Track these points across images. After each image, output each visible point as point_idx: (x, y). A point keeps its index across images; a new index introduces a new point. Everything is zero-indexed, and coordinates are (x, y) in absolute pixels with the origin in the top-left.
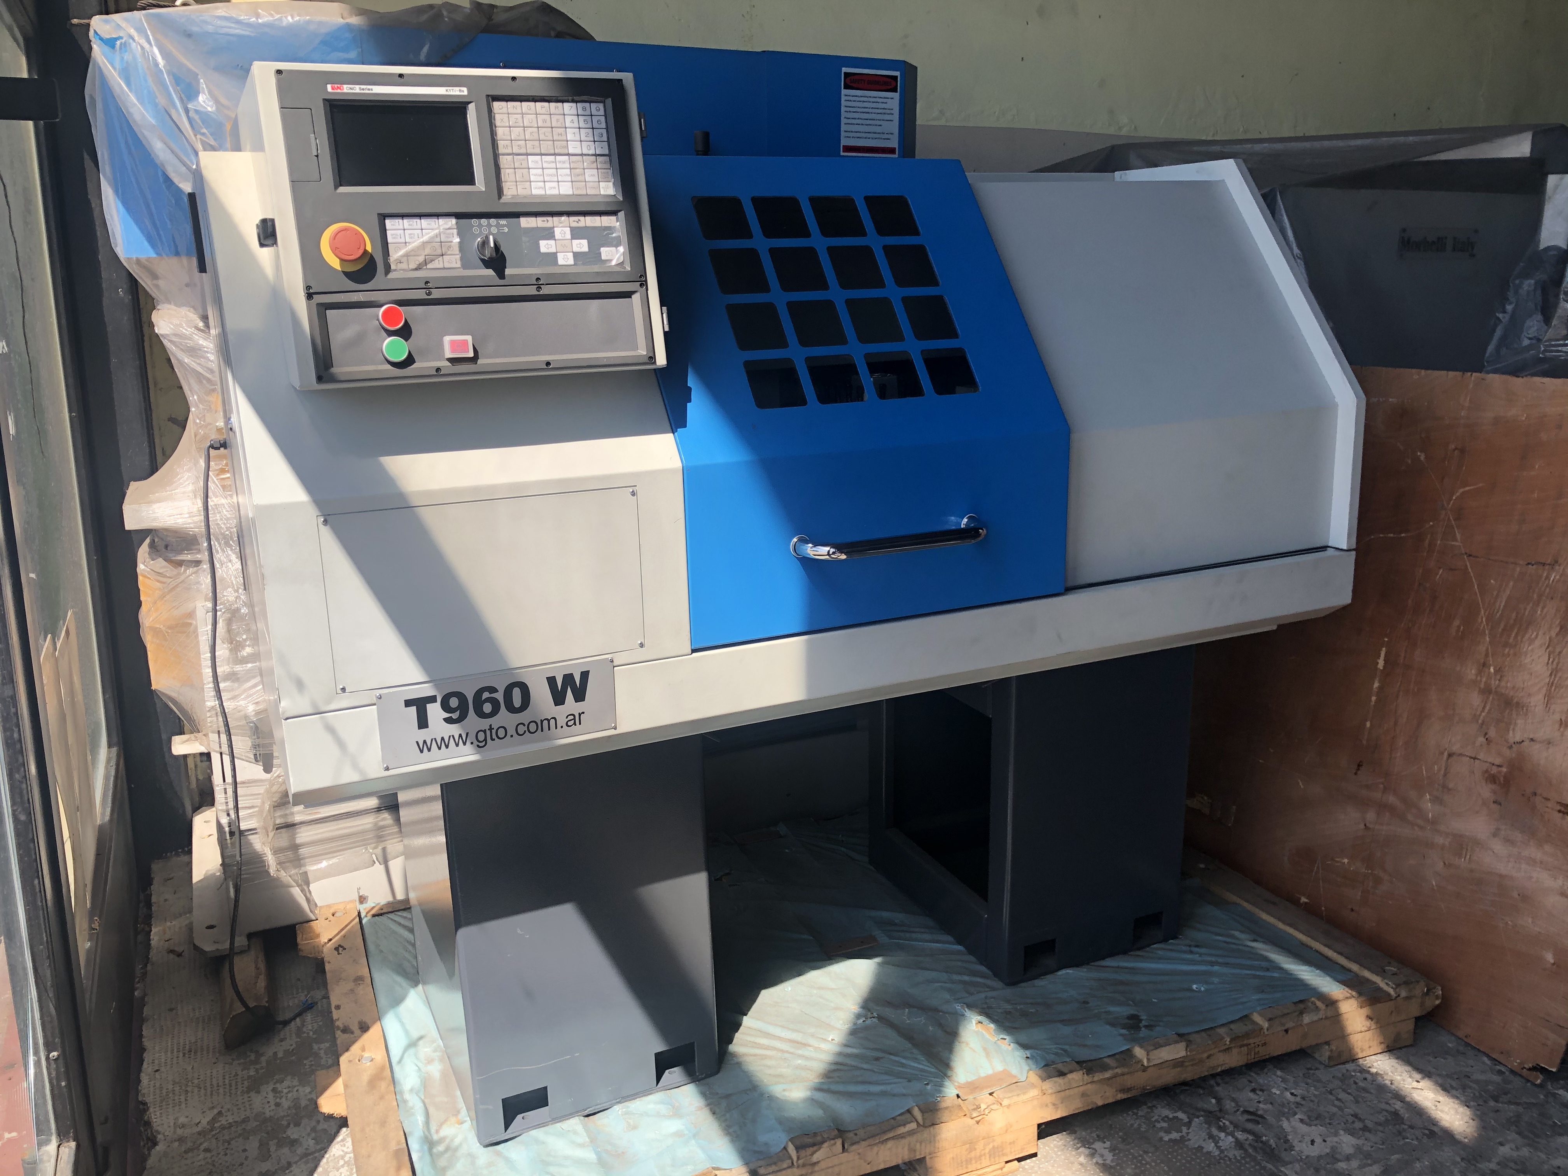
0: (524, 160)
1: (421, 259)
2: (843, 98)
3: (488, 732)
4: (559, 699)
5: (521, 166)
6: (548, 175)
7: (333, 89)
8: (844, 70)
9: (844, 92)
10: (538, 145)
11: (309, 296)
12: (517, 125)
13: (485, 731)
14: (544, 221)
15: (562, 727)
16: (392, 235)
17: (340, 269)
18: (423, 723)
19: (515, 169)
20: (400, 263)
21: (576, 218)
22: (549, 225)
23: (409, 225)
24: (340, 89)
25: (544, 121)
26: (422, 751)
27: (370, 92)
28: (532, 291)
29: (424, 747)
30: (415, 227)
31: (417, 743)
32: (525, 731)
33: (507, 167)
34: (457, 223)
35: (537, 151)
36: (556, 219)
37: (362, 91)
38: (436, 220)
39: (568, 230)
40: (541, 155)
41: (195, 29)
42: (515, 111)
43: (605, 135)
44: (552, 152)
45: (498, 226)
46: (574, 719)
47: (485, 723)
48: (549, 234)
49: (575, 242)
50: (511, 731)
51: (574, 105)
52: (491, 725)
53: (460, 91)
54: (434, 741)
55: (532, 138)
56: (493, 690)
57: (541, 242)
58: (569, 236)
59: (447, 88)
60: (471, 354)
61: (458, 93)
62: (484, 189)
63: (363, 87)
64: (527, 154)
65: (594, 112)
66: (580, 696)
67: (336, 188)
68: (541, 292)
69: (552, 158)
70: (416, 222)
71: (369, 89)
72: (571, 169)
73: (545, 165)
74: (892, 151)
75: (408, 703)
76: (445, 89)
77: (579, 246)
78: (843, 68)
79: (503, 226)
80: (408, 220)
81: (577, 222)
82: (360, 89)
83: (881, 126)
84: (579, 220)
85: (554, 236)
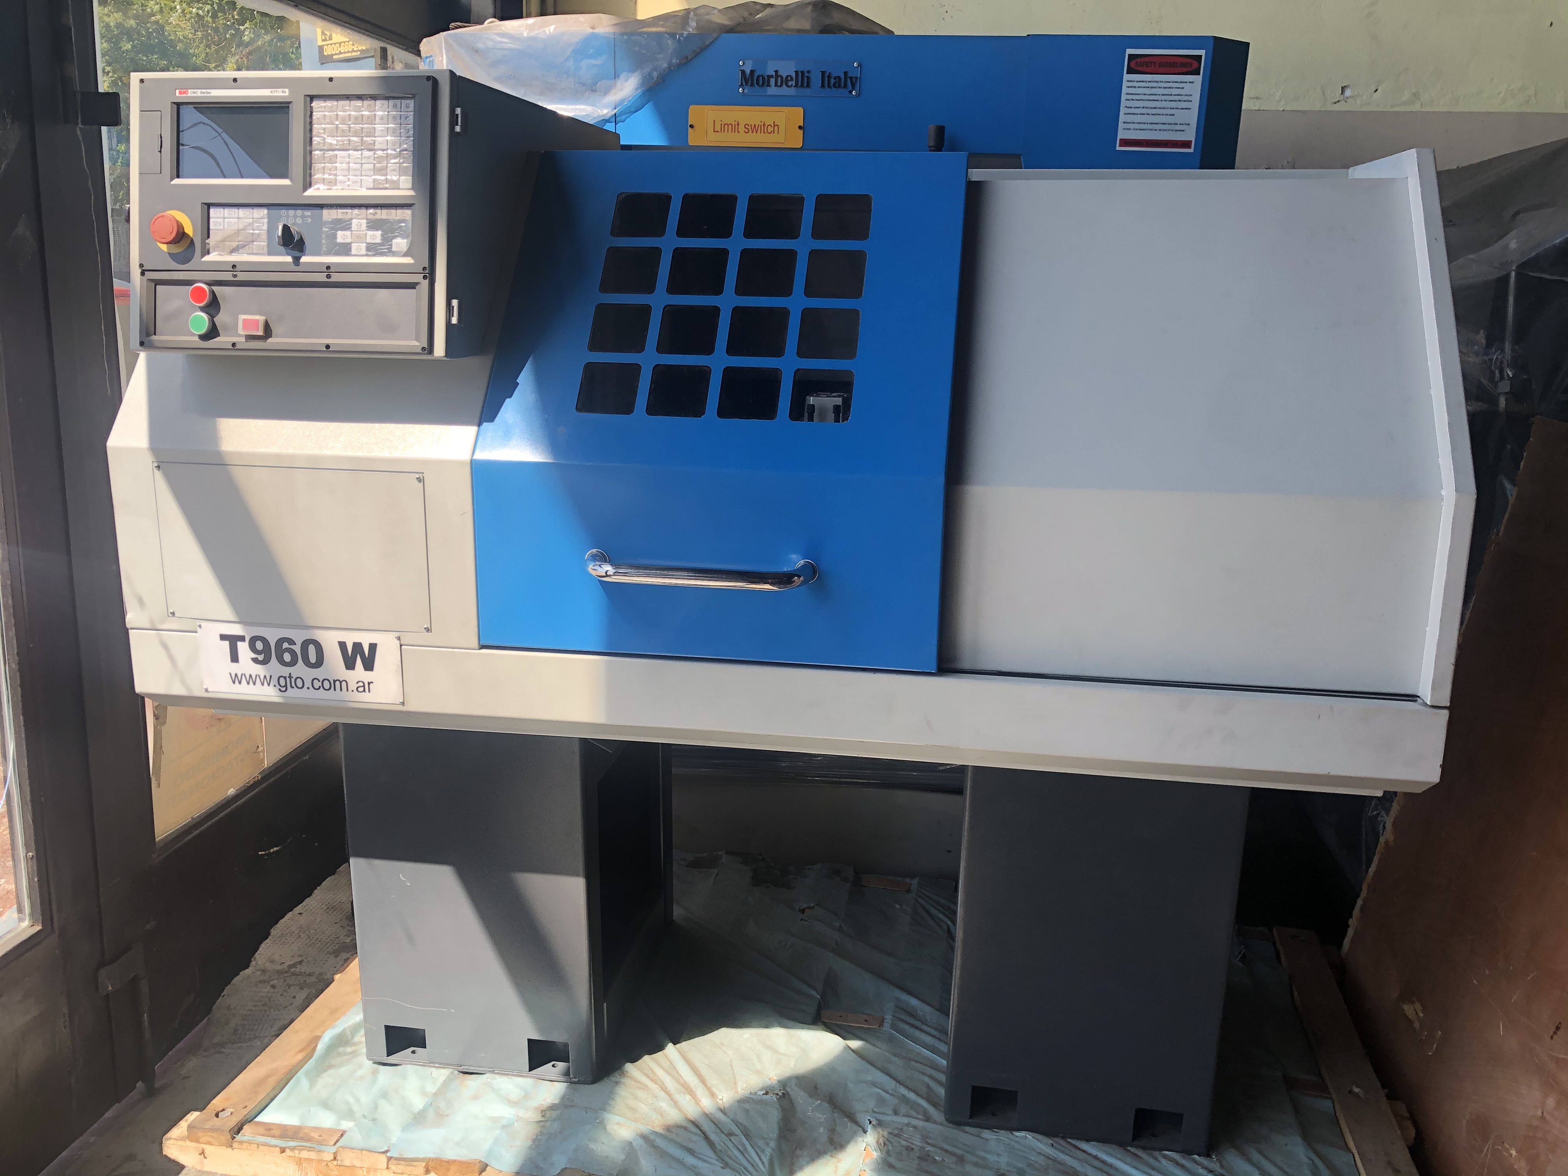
0: (334, 155)
1: (235, 244)
2: (1125, 84)
3: (288, 680)
4: (350, 665)
5: (330, 161)
6: (353, 170)
7: (180, 93)
8: (1129, 51)
9: (1126, 77)
11: (143, 274)
13: (285, 678)
15: (352, 691)
16: (214, 222)
17: (166, 251)
18: (235, 658)
19: (324, 163)
20: (217, 247)
21: (373, 211)
22: (349, 217)
23: (228, 214)
24: (185, 93)
26: (234, 682)
27: (209, 95)
28: (322, 277)
29: (236, 679)
30: (233, 215)
31: (230, 674)
32: (320, 687)
33: (318, 161)
34: (268, 213)
35: (347, 147)
36: (355, 211)
37: (202, 95)
38: (251, 210)
39: (364, 222)
40: (350, 150)
41: (480, 46)
42: (331, 109)
43: (413, 131)
44: (361, 147)
45: (303, 217)
46: (364, 686)
47: (286, 671)
48: (346, 225)
49: (370, 233)
50: (308, 683)
51: (385, 102)
52: (290, 674)
53: (283, 92)
54: (244, 676)
56: (291, 642)
57: (338, 232)
58: (364, 227)
59: (272, 90)
60: (261, 333)
61: (281, 94)
62: (291, 183)
63: (204, 91)
64: (337, 150)
65: (404, 108)
66: (369, 665)
67: (172, 179)
68: (330, 280)
69: (359, 153)
70: (234, 211)
71: (208, 93)
73: (351, 161)
74: (1187, 144)
75: (223, 637)
76: (269, 90)
77: (372, 237)
78: (1127, 50)
79: (308, 217)
80: (228, 210)
81: (374, 215)
82: (201, 93)
83: (1173, 115)
84: (376, 213)
85: (351, 228)
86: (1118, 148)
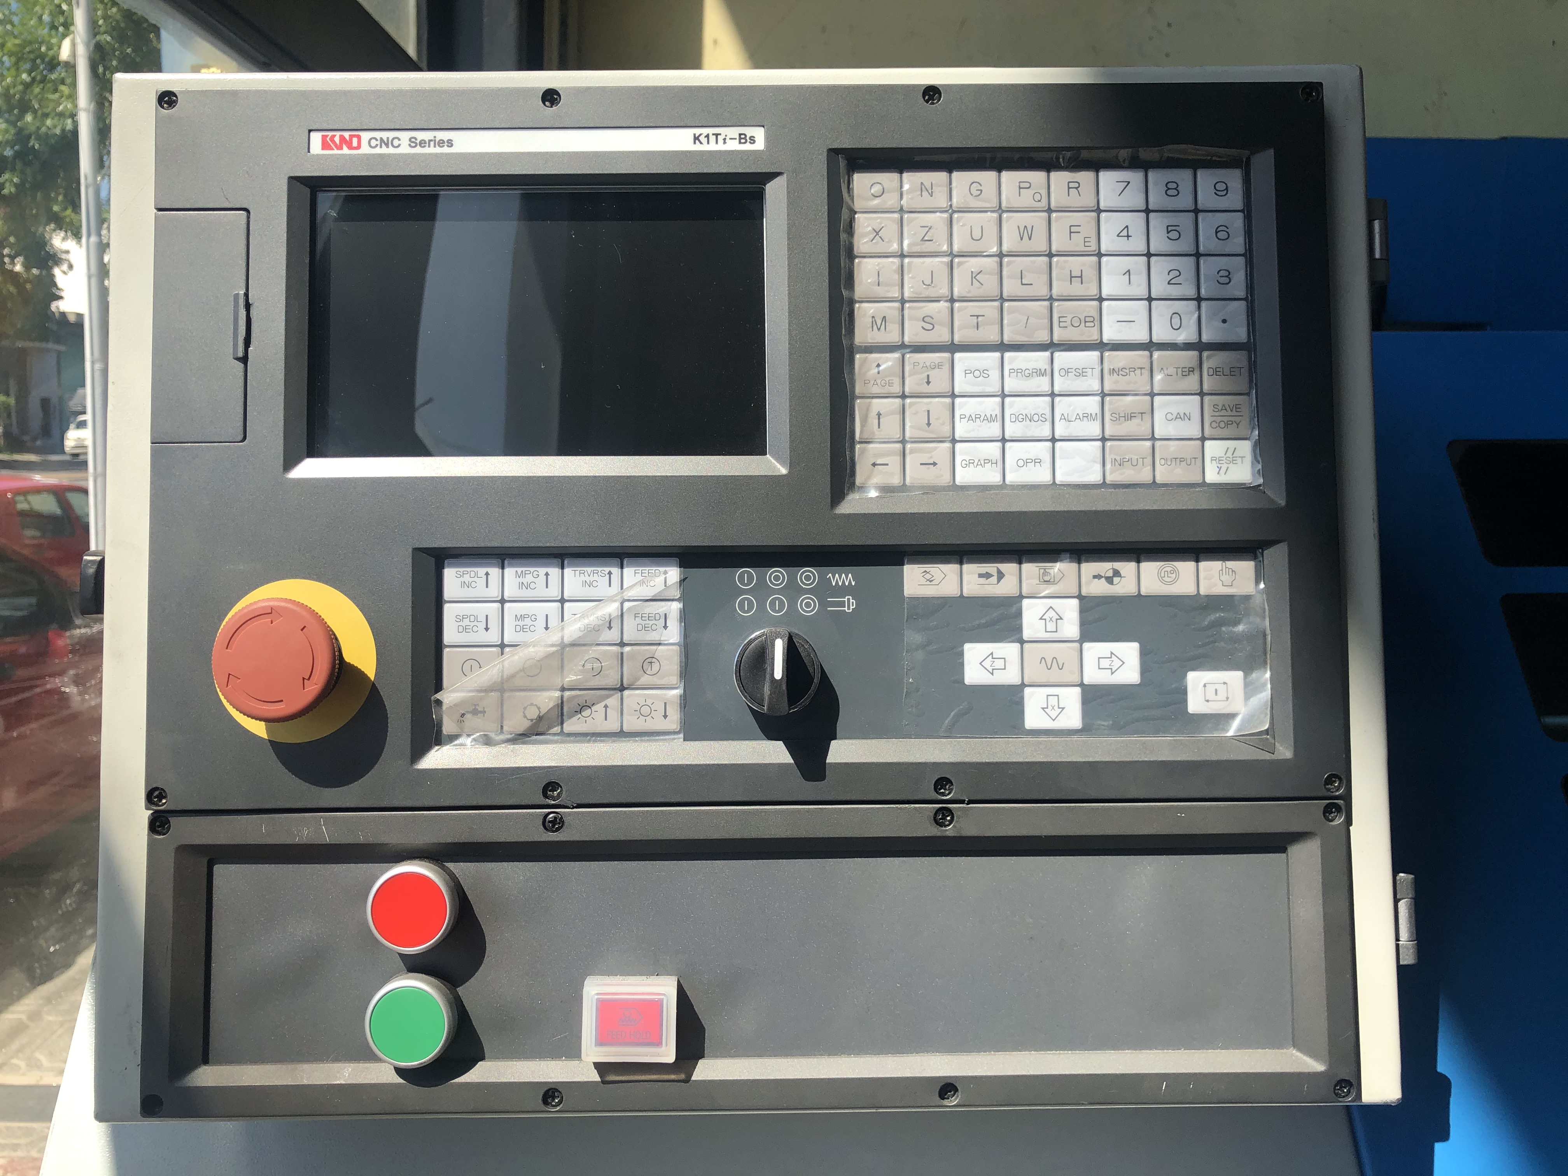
0: (939, 366)
1: (547, 700)
5: (925, 389)
6: (1018, 418)
7: (325, 145)
10: (996, 314)
11: (162, 821)
12: (928, 247)
14: (987, 576)
16: (460, 618)
17: (265, 736)
19: (903, 396)
20: (475, 712)
21: (1105, 567)
22: (1006, 588)
23: (521, 585)
25: (1026, 233)
27: (446, 150)
28: (917, 819)
30: (540, 591)
33: (876, 390)
34: (682, 581)
35: (991, 335)
36: (1030, 569)
37: (418, 150)
38: (616, 571)
39: (1070, 609)
40: (1002, 347)
42: (926, 201)
43: (1240, 277)
44: (1043, 337)
45: (823, 591)
48: (1000, 621)
49: (1094, 650)
51: (1135, 177)
53: (742, 138)
55: (976, 292)
57: (967, 646)
58: (1071, 628)
59: (698, 131)
60: (668, 1051)
61: (733, 146)
62: (784, 471)
63: (421, 135)
64: (953, 348)
65: (1206, 198)
67: (290, 462)
68: (949, 830)
69: (1040, 358)
70: (544, 577)
71: (441, 143)
72: (1103, 395)
73: (1011, 385)
76: (689, 133)
77: (1105, 663)
79: (843, 590)
80: (519, 570)
81: (1110, 580)
82: (413, 142)
84: (1117, 573)
85: (1019, 629)
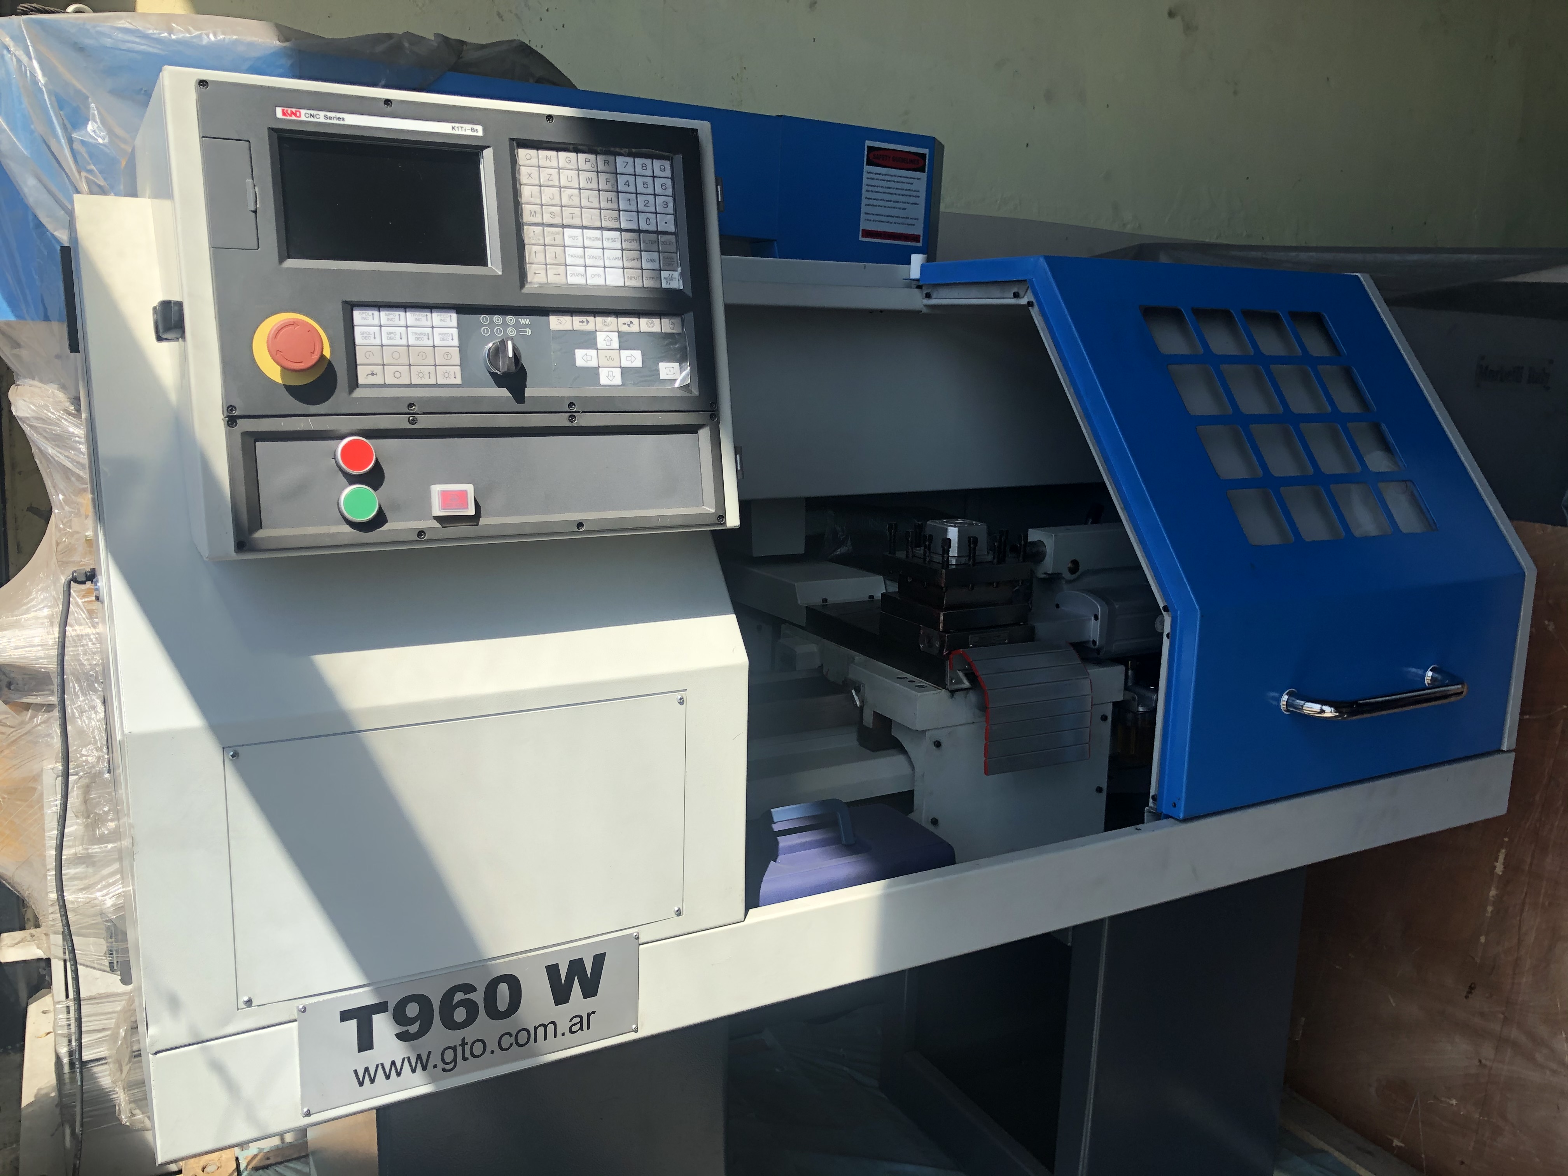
0: (558, 233)
2: (865, 175)
3: (459, 1049)
4: (561, 995)
5: (553, 242)
6: (591, 257)
7: (284, 114)
8: (868, 143)
9: (866, 168)
10: (579, 214)
11: (231, 421)
12: (551, 183)
13: (454, 1049)
14: (582, 322)
15: (563, 1034)
16: (362, 333)
17: (281, 382)
18: (365, 1042)
19: (545, 245)
20: (373, 375)
21: (627, 320)
22: (590, 327)
23: (388, 319)
24: (295, 115)
25: (589, 180)
26: (361, 1084)
27: (341, 122)
28: (562, 420)
29: (365, 1077)
30: (397, 322)
31: (356, 1072)
32: (511, 1044)
33: (534, 242)
34: (458, 320)
35: (577, 222)
36: (599, 319)
37: (328, 121)
38: (429, 314)
39: (615, 336)
40: (583, 227)
41: (88, 41)
42: (548, 164)
43: (671, 205)
44: (598, 224)
45: (517, 326)
46: (581, 1022)
47: (454, 1037)
48: (588, 340)
49: (625, 353)
50: (492, 1045)
51: (630, 160)
52: (463, 1040)
53: (473, 130)
54: (380, 1069)
55: (570, 203)
56: (469, 988)
57: (576, 351)
58: (616, 344)
59: (454, 125)
60: (471, 511)
61: (469, 133)
62: (500, 273)
63: (329, 114)
64: (563, 226)
65: (657, 172)
66: (590, 989)
67: (281, 260)
68: (575, 424)
69: (597, 233)
70: (398, 317)
71: (339, 119)
72: (622, 250)
73: (587, 243)
74: (916, 238)
75: (345, 1016)
76: (451, 125)
77: (629, 359)
78: (866, 141)
79: (526, 326)
80: (387, 312)
81: (629, 325)
82: (326, 117)
83: (905, 209)
84: (631, 323)
85: (596, 344)
86: (861, 239)
